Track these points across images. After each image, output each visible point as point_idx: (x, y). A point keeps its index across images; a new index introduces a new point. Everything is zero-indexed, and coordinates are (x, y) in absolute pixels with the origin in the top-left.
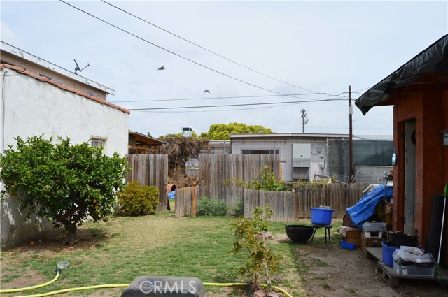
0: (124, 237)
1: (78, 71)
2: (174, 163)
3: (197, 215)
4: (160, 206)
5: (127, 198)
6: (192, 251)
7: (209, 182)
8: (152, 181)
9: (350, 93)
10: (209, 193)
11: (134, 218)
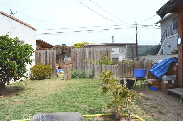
0: (33, 89)
1: (12, 15)
2: (59, 58)
3: (71, 78)
4: (53, 75)
5: (36, 71)
6: (71, 95)
7: (77, 62)
8: (48, 63)
9: (136, 25)
10: (77, 67)
11: (40, 81)
